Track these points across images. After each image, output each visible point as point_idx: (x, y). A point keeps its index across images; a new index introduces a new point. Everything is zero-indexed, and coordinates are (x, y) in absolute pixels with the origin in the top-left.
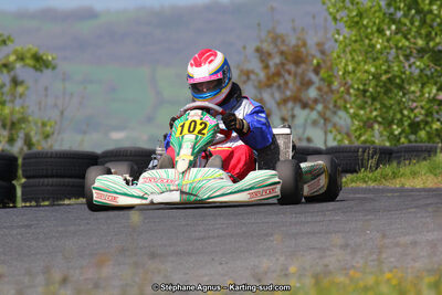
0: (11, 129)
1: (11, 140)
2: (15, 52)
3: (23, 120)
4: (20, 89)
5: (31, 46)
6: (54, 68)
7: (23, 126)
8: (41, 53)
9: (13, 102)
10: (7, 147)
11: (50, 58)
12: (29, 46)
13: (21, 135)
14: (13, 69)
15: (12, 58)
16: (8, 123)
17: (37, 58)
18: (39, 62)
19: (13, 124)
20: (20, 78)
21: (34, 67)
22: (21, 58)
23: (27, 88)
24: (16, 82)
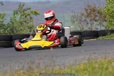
0: (30, 29)
1: (30, 31)
2: (31, 11)
3: (33, 27)
4: (32, 20)
5: (34, 10)
6: (39, 15)
7: (33, 28)
8: (36, 11)
9: (30, 23)
10: (30, 33)
11: (38, 12)
12: (33, 10)
13: (33, 30)
14: (30, 15)
15: (30, 13)
16: (29, 27)
17: (35, 13)
18: (36, 13)
19: (30, 27)
20: (32, 17)
21: (35, 14)
22: (32, 13)
23: (34, 19)
24: (31, 18)
